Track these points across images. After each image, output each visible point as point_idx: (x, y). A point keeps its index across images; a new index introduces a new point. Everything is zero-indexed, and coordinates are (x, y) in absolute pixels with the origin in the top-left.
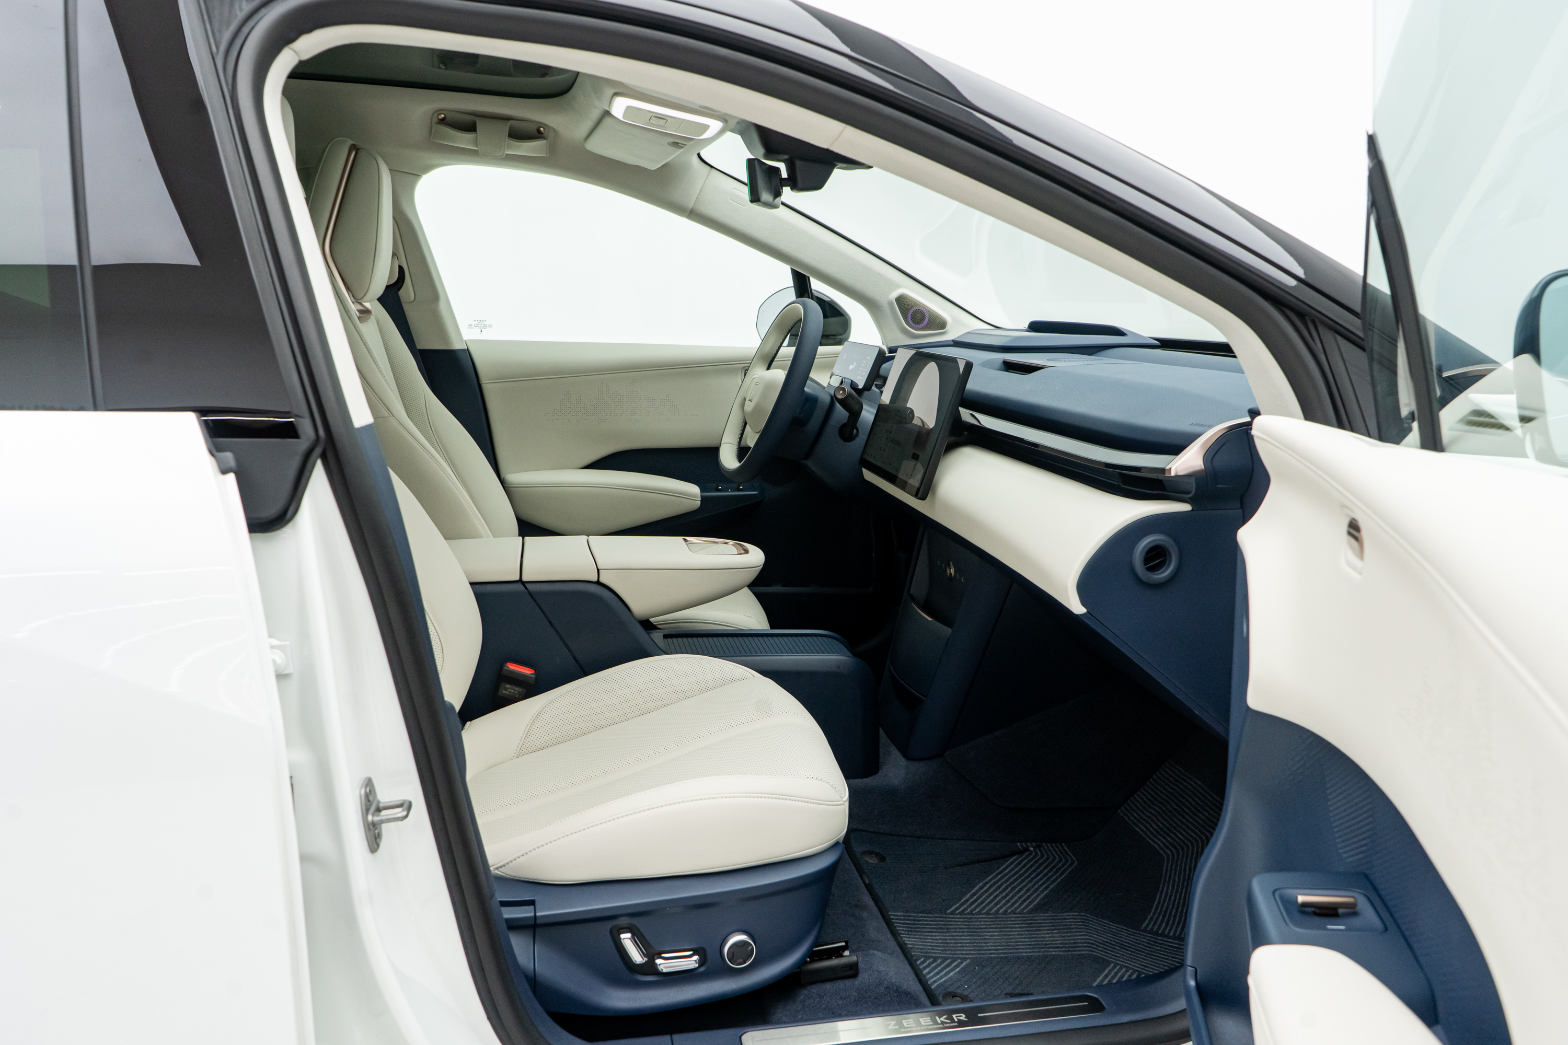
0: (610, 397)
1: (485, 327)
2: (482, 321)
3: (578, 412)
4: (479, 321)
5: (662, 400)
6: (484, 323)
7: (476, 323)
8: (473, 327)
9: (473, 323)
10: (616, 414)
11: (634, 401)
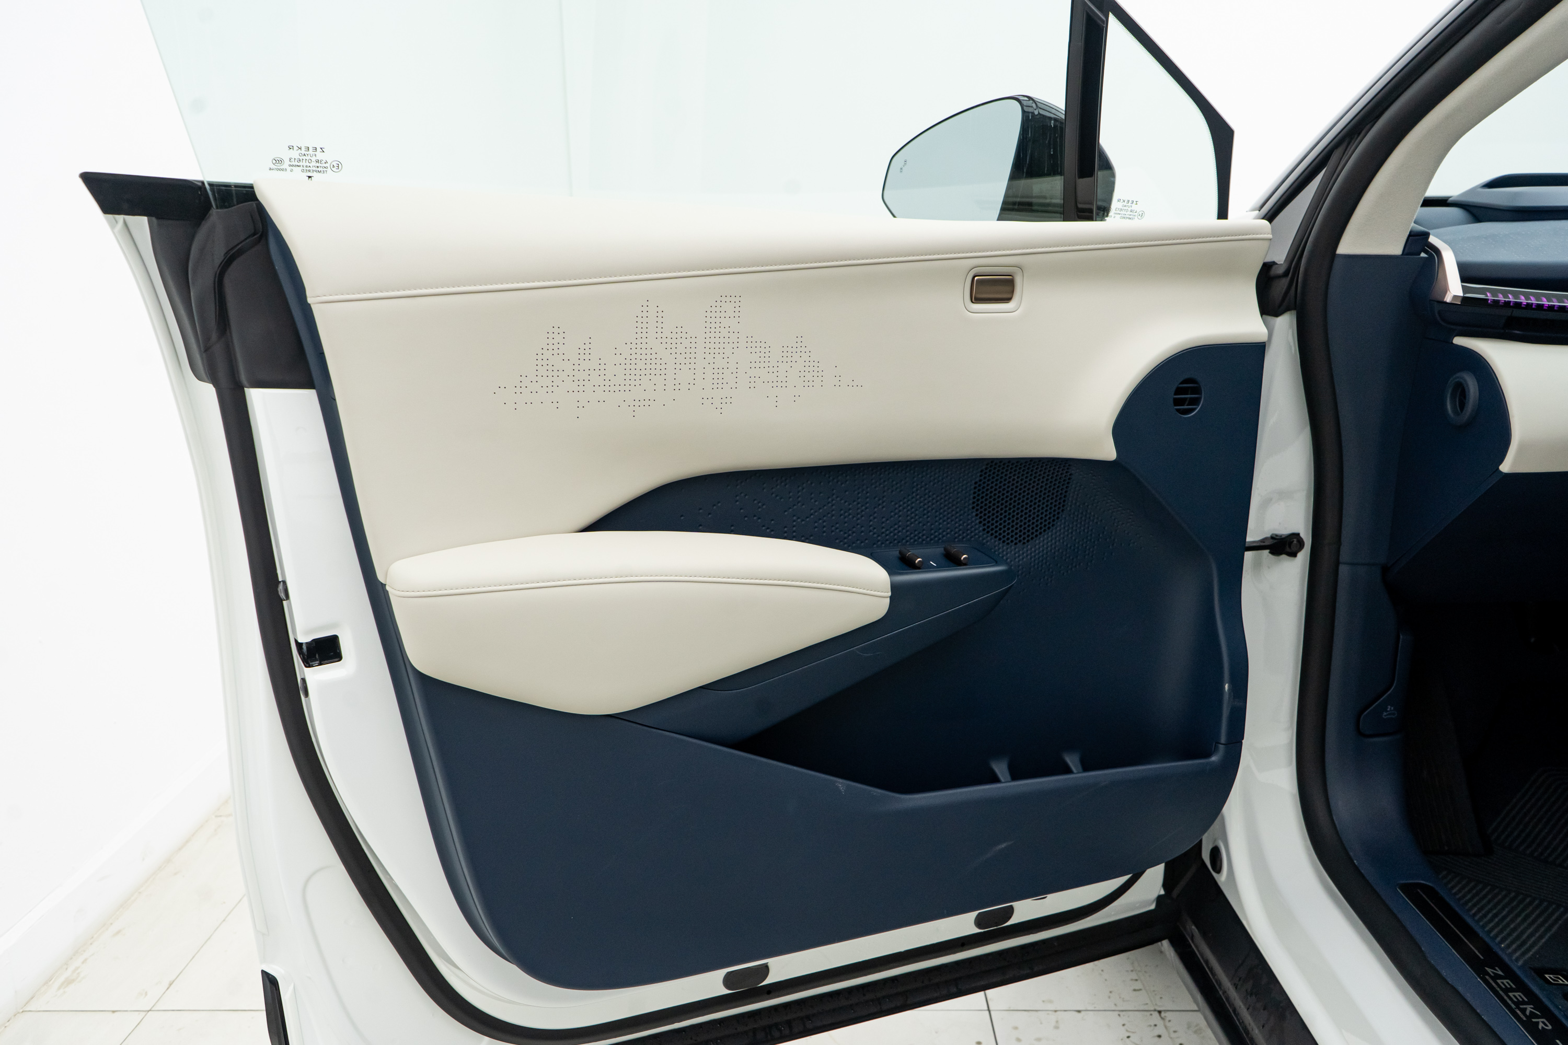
0: (664, 340)
1: (321, 167)
2: (311, 152)
3: (581, 383)
4: (303, 152)
5: (785, 349)
6: (320, 156)
7: (295, 154)
8: (286, 165)
9: (286, 155)
10: (678, 387)
11: (721, 351)
